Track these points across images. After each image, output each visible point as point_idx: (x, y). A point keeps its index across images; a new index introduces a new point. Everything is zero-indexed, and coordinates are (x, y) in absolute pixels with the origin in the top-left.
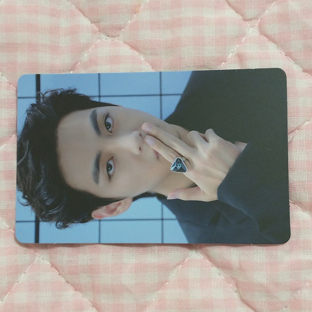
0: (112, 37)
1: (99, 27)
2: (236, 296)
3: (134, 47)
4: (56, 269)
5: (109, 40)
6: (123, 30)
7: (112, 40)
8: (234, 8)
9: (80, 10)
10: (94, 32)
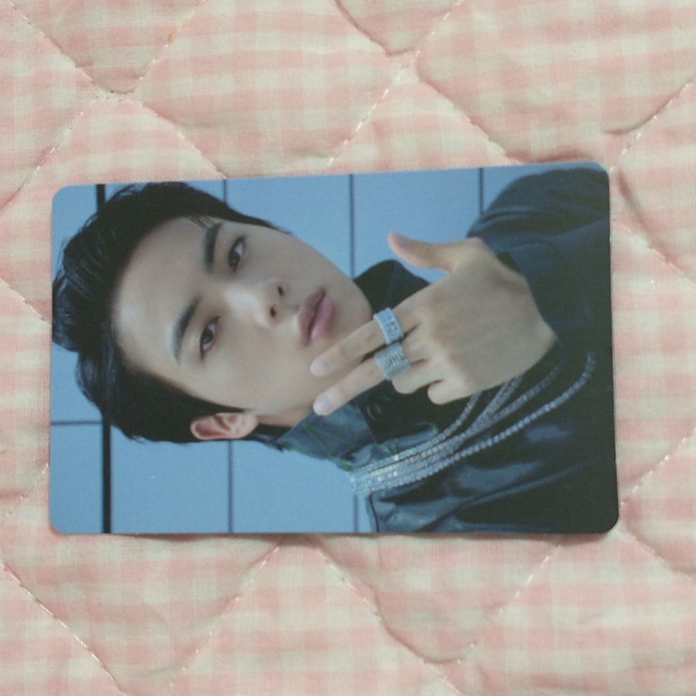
0: (120, 93)
1: (90, 73)
2: (375, 621)
3: (164, 113)
4: (15, 574)
5: (114, 99)
6: (141, 78)
7: (120, 101)
8: (366, 32)
9: (55, 42)
10: (82, 85)
